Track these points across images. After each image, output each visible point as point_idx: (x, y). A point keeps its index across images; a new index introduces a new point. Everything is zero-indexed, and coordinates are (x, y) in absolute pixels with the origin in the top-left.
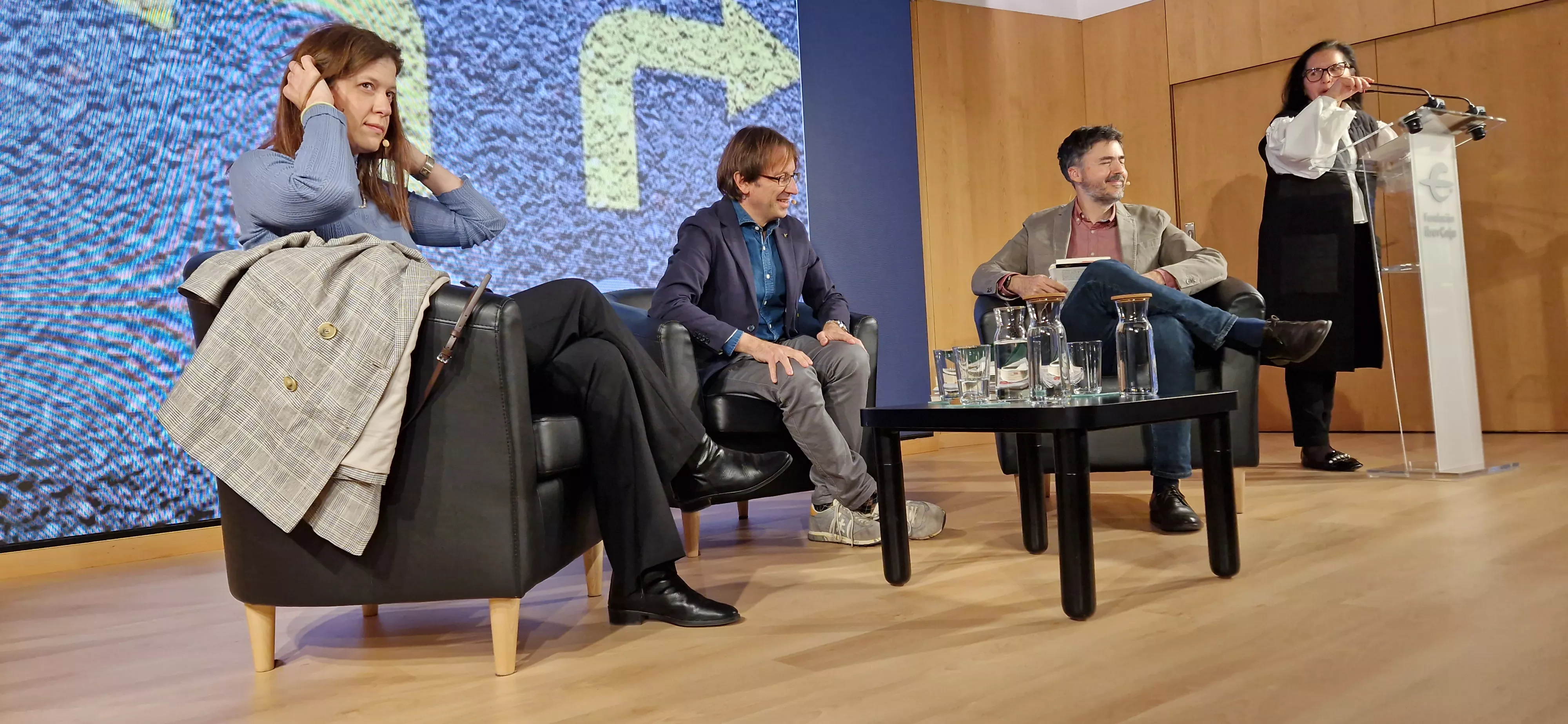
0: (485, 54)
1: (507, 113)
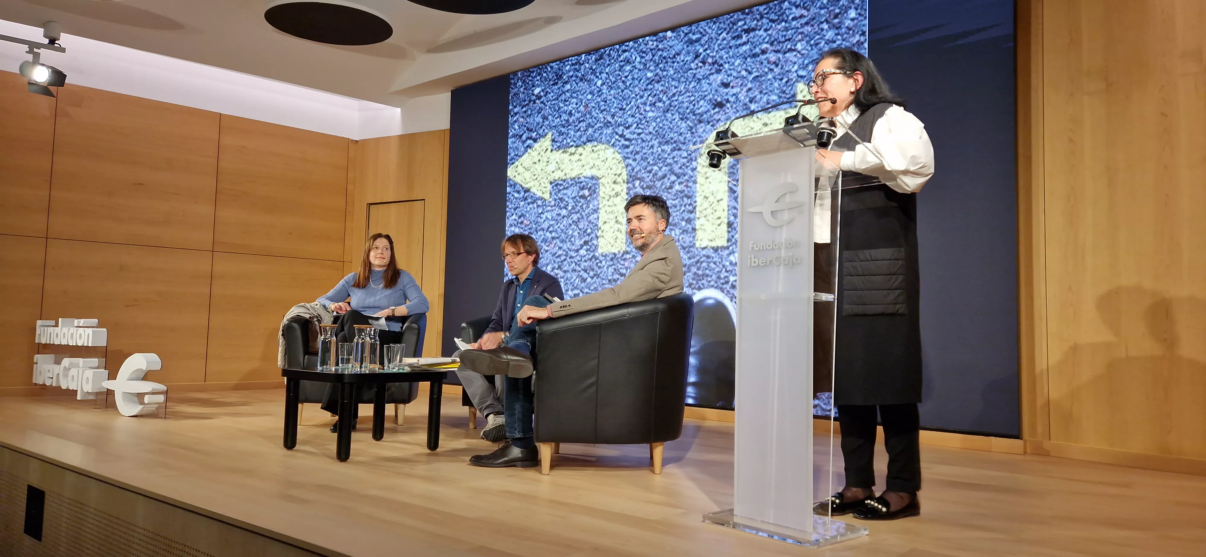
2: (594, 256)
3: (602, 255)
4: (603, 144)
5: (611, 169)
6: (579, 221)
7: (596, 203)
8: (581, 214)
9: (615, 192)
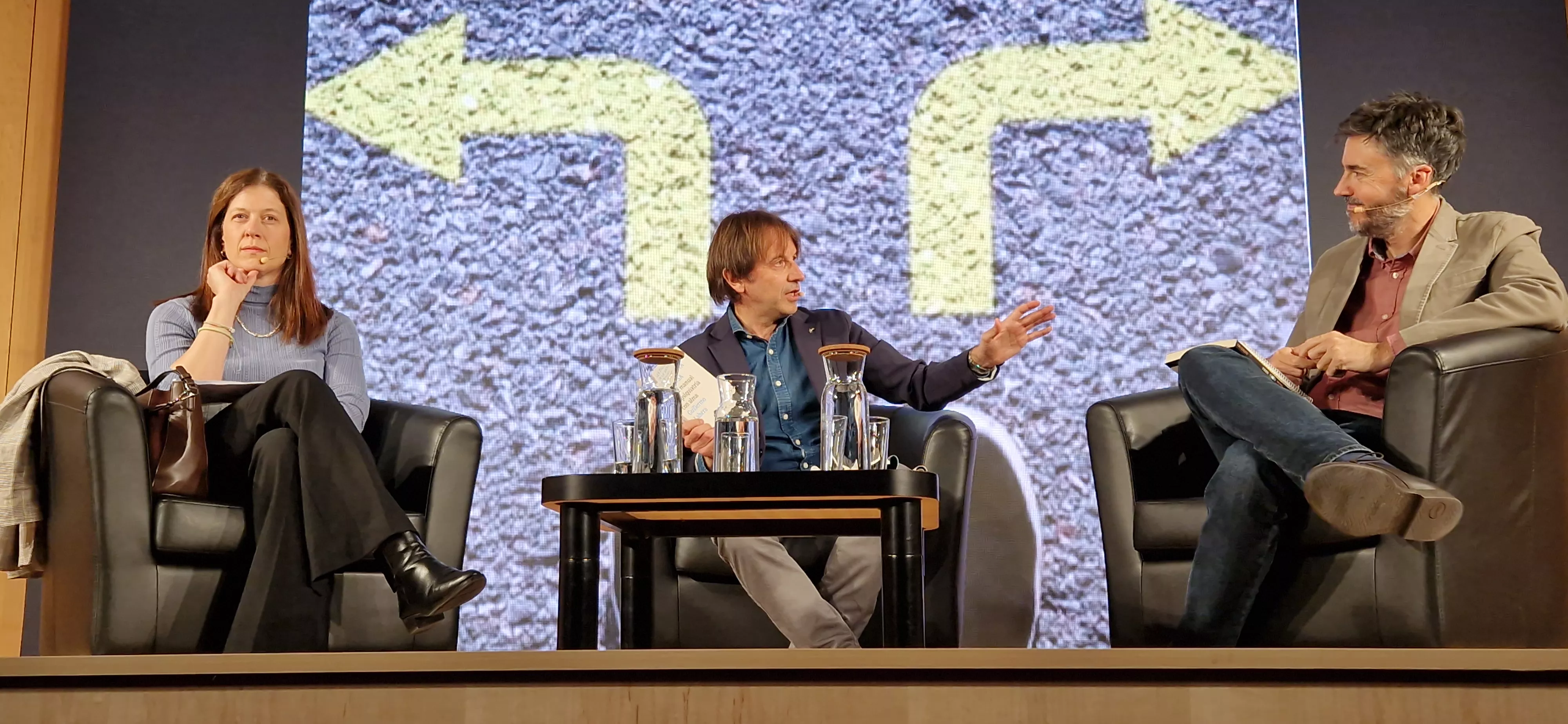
0: (783, 145)
1: (807, 210)
2: (611, 326)
3: (638, 325)
4: (636, 61)
5: (662, 122)
6: (561, 239)
7: (615, 197)
8: (568, 223)
9: (675, 176)
